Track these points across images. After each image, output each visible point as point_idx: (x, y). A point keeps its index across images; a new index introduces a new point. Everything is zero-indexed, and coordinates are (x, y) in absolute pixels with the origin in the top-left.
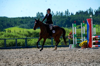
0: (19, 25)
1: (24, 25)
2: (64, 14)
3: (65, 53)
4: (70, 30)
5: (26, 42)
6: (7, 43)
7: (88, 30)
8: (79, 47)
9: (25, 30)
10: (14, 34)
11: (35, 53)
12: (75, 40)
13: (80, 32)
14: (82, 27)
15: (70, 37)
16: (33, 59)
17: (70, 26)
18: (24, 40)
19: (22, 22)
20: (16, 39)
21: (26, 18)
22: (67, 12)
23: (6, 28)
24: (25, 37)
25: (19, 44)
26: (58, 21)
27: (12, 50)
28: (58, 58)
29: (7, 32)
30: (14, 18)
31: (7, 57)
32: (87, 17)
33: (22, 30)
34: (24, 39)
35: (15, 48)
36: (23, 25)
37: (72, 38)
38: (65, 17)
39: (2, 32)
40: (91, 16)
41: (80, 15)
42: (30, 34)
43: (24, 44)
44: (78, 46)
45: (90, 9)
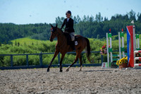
0: (31, 35)
1: (39, 35)
2: (94, 20)
3: (96, 74)
4: (103, 43)
5: (41, 59)
6: (15, 61)
7: (128, 41)
8: (116, 67)
9: (40, 42)
10: (23, 48)
11: (54, 74)
12: (110, 56)
13: (117, 45)
14: (119, 38)
15: (103, 52)
16: (51, 83)
17: (103, 36)
18: (38, 57)
19: (35, 31)
20: (27, 55)
21: (41, 25)
22: (99, 17)
23: (13, 39)
24: (40, 52)
25: (31, 62)
26: (85, 29)
27: (22, 71)
28: (86, 81)
29: (14, 45)
30: (24, 25)
31: (14, 81)
32: (127, 23)
33: (35, 41)
34: (38, 54)
35: (26, 68)
36: (36, 35)
37: (106, 54)
38: (95, 23)
39: (8, 45)
40: (132, 22)
41: (117, 21)
42: (47, 48)
43: (38, 62)
44: (114, 65)
45: (131, 13)
